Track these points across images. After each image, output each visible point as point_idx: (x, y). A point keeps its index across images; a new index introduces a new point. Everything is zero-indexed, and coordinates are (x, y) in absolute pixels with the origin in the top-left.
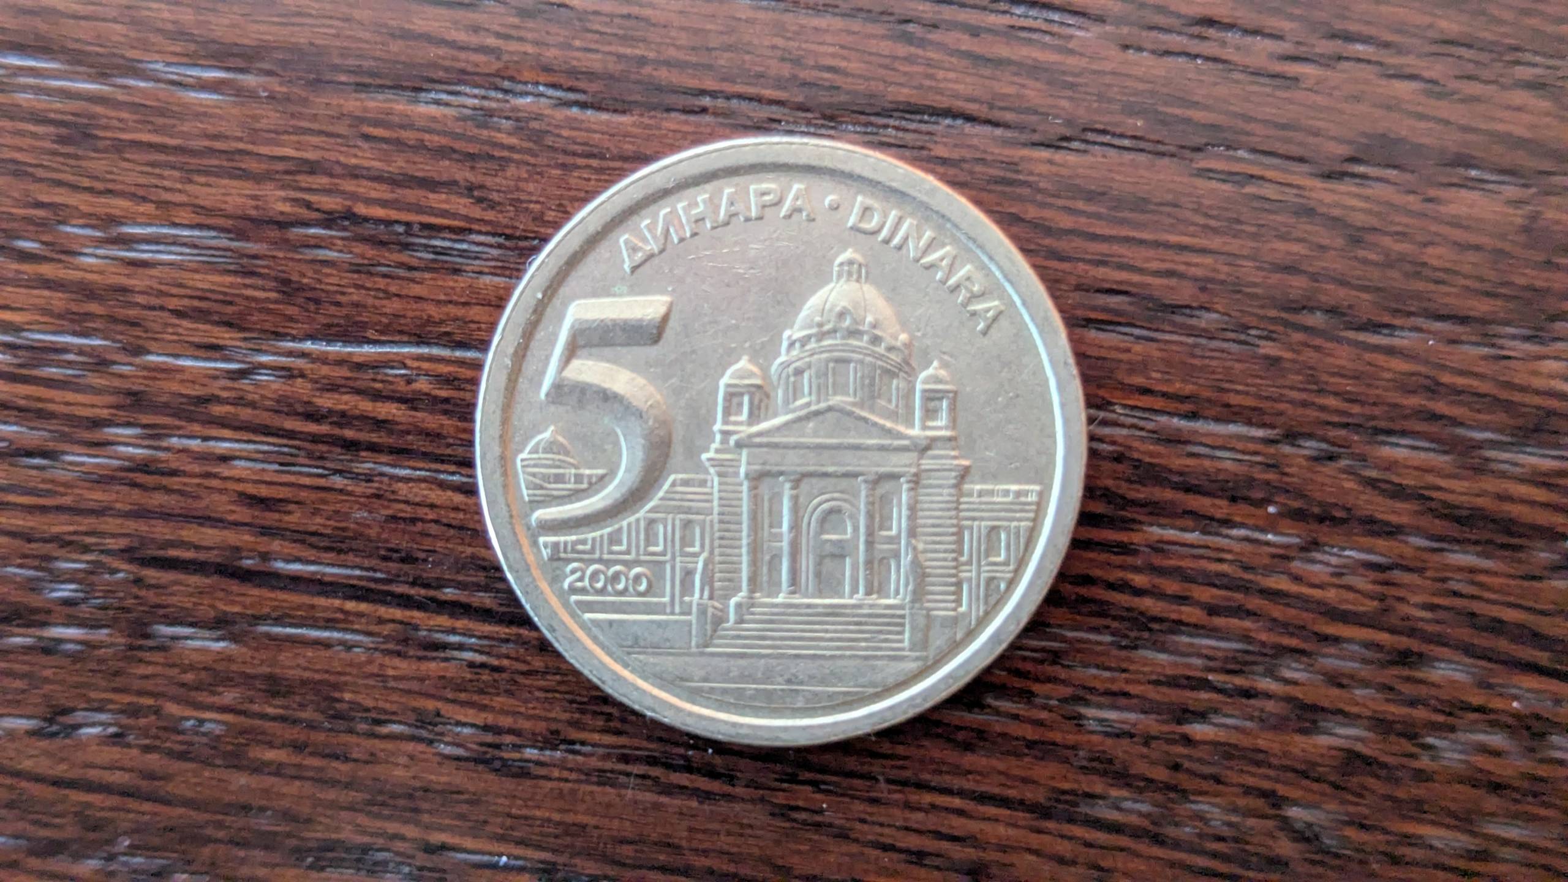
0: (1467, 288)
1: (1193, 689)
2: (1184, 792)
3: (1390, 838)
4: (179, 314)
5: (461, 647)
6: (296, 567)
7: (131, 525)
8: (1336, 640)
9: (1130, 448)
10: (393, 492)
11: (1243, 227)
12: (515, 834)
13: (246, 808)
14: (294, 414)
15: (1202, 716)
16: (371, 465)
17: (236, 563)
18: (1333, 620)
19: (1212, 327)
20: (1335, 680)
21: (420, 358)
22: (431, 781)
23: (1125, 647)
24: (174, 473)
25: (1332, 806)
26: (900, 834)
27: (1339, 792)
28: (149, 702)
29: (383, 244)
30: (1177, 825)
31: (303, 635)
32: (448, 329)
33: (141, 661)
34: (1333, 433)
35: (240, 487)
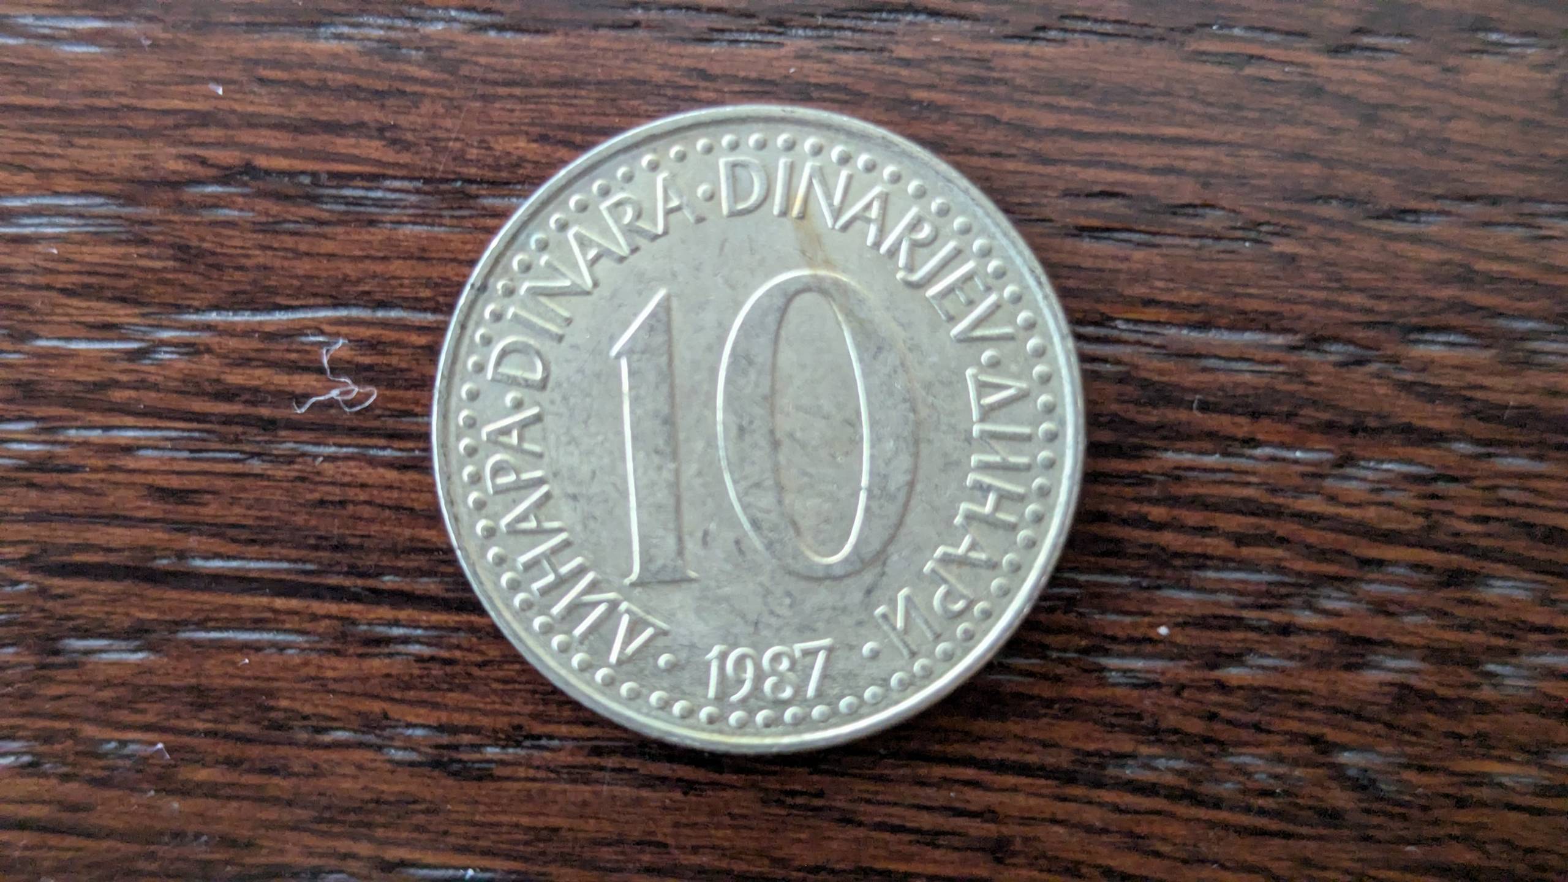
0: (1497, 165)
1: (1223, 628)
2: (1221, 744)
3: (1455, 779)
4: (65, 291)
5: (405, 640)
6: (216, 564)
7: (29, 531)
8: (1380, 563)
9: (1136, 367)
10: (318, 473)
11: (1245, 113)
12: (481, 843)
13: (178, 835)
14: (201, 394)
15: (1236, 658)
16: (291, 445)
17: (149, 565)
18: (1375, 541)
19: (1218, 228)
20: (1382, 608)
21: (339, 322)
22: (383, 792)
23: (1148, 588)
24: (73, 469)
25: (1389, 748)
26: (909, 813)
27: (1396, 734)
28: (66, 725)
29: (287, 198)
30: (1218, 781)
31: (229, 639)
32: (367, 288)
33: (51, 680)
34: (1360, 334)
35: (149, 479)
